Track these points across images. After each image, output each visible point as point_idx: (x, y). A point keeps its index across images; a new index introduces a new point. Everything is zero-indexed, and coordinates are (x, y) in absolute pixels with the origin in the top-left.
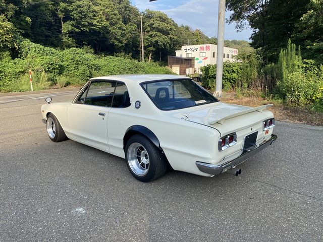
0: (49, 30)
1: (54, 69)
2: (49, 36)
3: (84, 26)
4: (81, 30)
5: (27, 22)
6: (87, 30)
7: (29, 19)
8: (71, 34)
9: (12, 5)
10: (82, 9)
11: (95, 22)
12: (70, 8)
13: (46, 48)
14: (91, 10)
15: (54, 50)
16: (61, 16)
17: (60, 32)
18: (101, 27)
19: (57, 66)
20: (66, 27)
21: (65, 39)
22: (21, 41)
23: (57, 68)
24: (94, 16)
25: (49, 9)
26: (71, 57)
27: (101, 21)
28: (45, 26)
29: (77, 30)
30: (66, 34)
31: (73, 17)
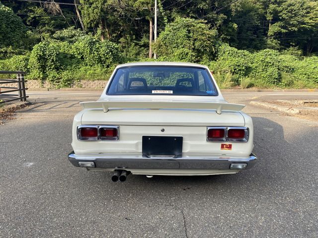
0: (254, 34)
1: (240, 70)
2: (253, 40)
3: (294, 25)
4: (289, 30)
5: (233, 29)
6: (296, 29)
7: (235, 26)
8: (278, 35)
9: (222, 15)
10: (293, 7)
11: (307, 20)
12: (279, 9)
13: (240, 51)
14: (304, 7)
15: (246, 52)
16: (269, 17)
17: (266, 35)
18: (313, 24)
19: (244, 68)
20: (273, 29)
21: (269, 42)
23: (243, 70)
24: (308, 13)
25: (258, 14)
26: (261, 59)
27: (316, 17)
28: (251, 30)
29: (284, 31)
30: (272, 36)
31: (281, 18)
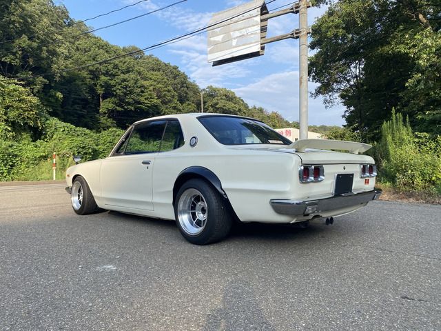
0: (83, 108)
1: (85, 153)
2: (83, 116)
3: (129, 104)
4: (125, 109)
5: (57, 99)
6: (133, 108)
7: (60, 95)
8: (111, 114)
9: (41, 78)
10: (127, 83)
11: (142, 99)
12: (112, 82)
13: (78, 129)
14: (139, 85)
15: (87, 131)
16: (100, 91)
17: (98, 112)
18: (149, 105)
19: (90, 151)
20: (105, 105)
21: (103, 120)
22: (47, 120)
23: (90, 153)
24: (142, 92)
25: (86, 84)
26: (109, 140)
27: (151, 98)
28: (79, 104)
29: (119, 109)
30: (105, 113)
31: (115, 93)
